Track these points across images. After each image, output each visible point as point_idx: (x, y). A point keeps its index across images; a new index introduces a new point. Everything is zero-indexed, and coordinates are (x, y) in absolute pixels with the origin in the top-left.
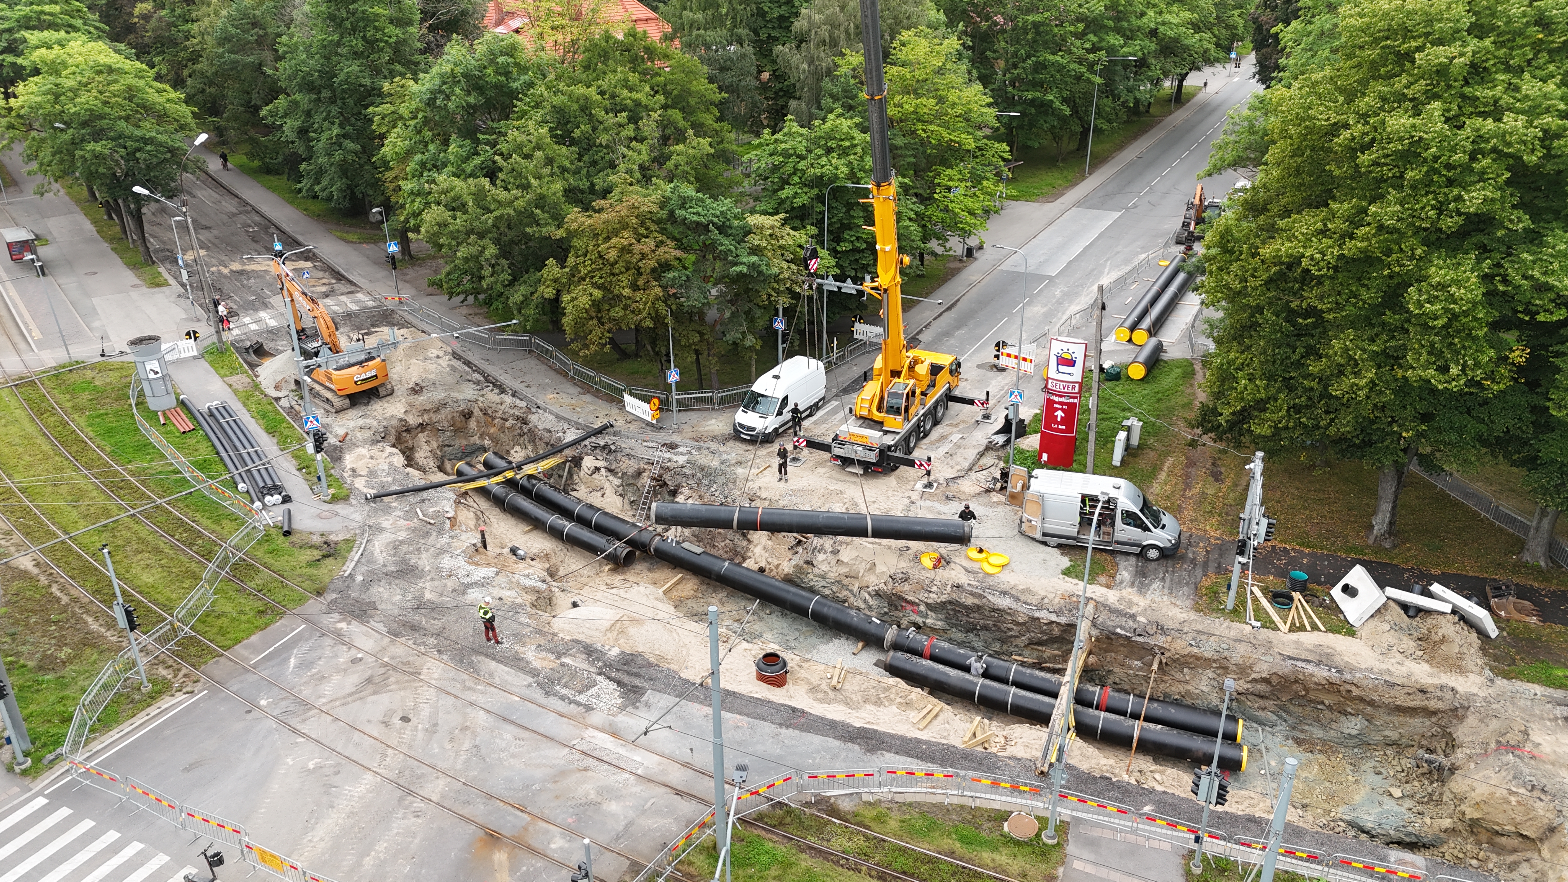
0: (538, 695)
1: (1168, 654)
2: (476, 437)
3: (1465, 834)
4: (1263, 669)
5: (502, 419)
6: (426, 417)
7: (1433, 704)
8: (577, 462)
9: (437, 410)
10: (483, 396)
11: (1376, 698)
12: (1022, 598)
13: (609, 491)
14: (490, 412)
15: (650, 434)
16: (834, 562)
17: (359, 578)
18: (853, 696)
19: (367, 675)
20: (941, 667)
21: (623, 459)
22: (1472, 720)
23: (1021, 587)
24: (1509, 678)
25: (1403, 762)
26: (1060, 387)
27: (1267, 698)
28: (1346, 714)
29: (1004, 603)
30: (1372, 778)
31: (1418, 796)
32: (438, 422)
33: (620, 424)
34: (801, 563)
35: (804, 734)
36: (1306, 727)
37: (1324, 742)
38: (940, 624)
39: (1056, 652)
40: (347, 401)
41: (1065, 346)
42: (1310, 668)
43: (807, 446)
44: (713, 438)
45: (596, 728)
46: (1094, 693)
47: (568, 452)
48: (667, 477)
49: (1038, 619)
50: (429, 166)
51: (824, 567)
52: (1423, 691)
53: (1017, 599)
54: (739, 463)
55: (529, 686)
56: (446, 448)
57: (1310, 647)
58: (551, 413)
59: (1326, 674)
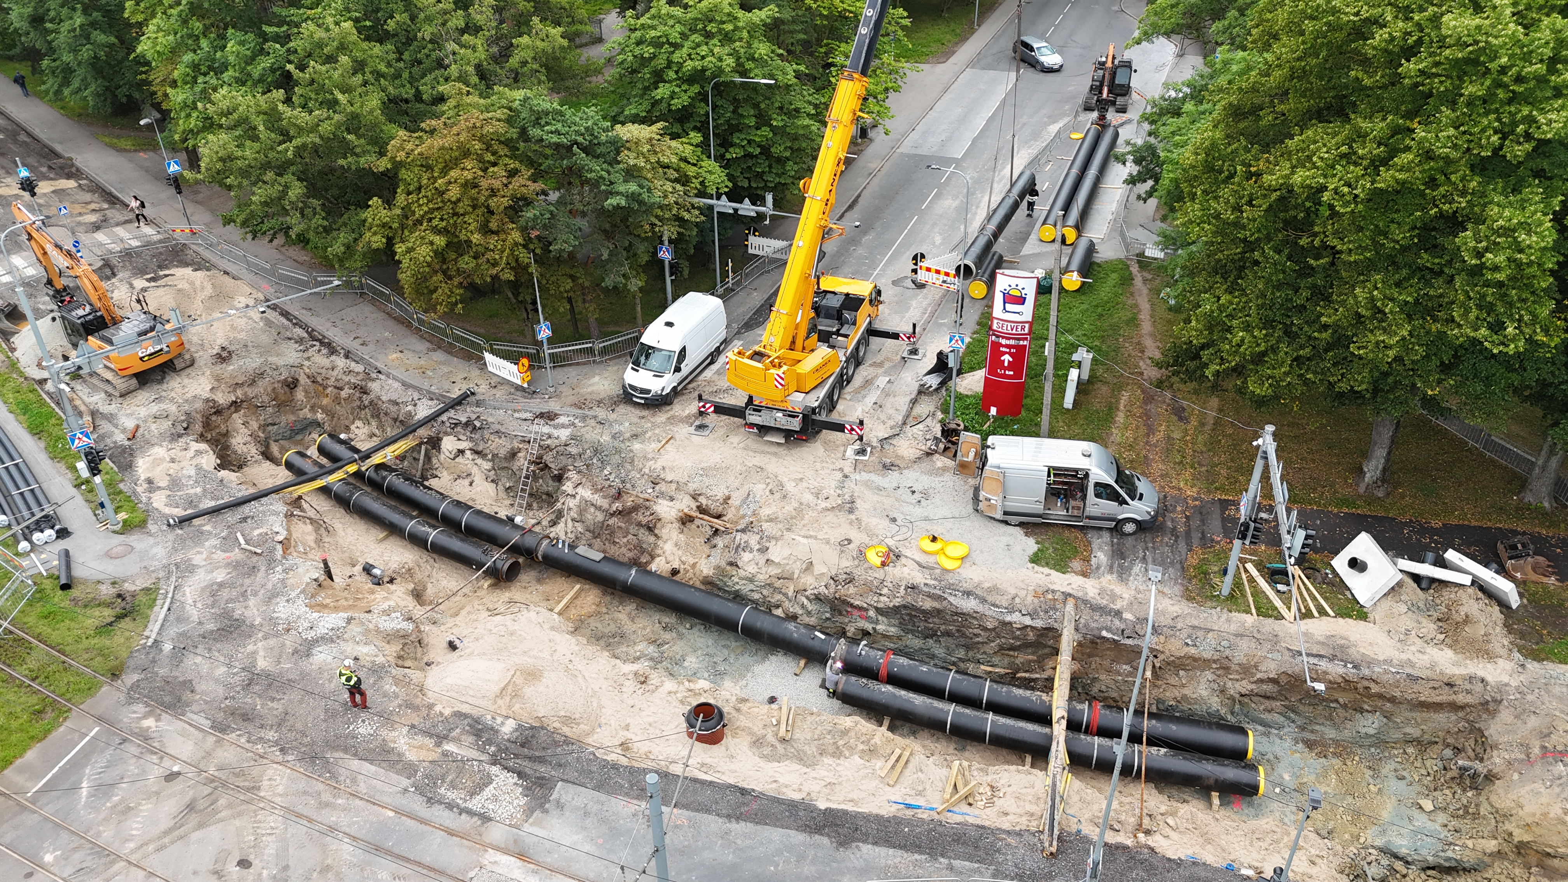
0: (417, 805)
1: (1161, 657)
2: (306, 410)
3: (1512, 856)
4: (1271, 667)
5: (335, 387)
6: (239, 393)
7: (1461, 699)
8: (435, 443)
9: (252, 383)
10: (308, 359)
11: (1398, 694)
12: (990, 599)
13: (478, 478)
14: (319, 379)
15: (522, 402)
16: (762, 562)
17: (167, 647)
18: (807, 748)
19: (187, 799)
20: (903, 693)
21: (492, 437)
22: (1505, 715)
23: (986, 585)
24: (1539, 660)
25: (1428, 763)
26: (1007, 328)
27: (1274, 699)
28: (1361, 711)
29: (969, 605)
30: (1394, 785)
31: (1452, 808)
32: (256, 397)
33: (482, 389)
34: (723, 564)
35: (759, 827)
36: (1317, 727)
37: (1337, 742)
38: (893, 631)
39: (1030, 657)
40: (134, 381)
41: (1013, 282)
42: (1323, 665)
43: (715, 412)
44: (600, 402)
45: (497, 849)
46: (1083, 711)
47: (423, 432)
48: (548, 458)
49: (1010, 623)
50: (203, 69)
51: (751, 569)
52: (1450, 685)
53: (983, 601)
54: (635, 436)
55: (406, 790)
56: (270, 428)
57: (1321, 639)
58: (395, 378)
59: (1341, 670)
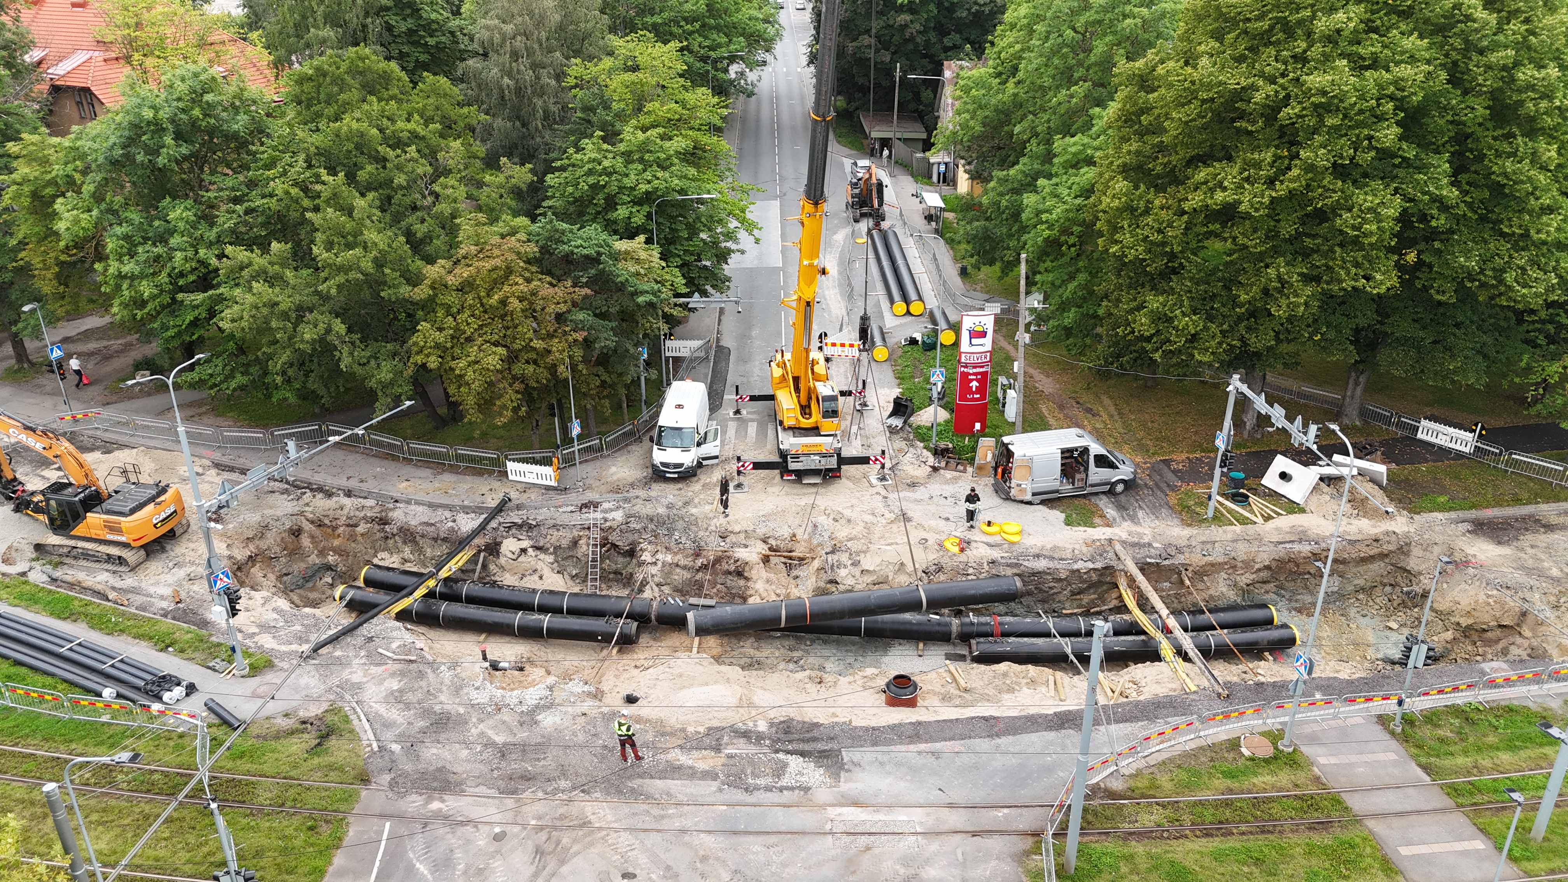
0: (739, 795)
1: (1190, 569)
2: (313, 556)
3: (1463, 639)
4: (1264, 557)
5: (348, 525)
6: (252, 547)
7: (1386, 548)
8: (493, 549)
10: (307, 505)
11: (1346, 556)
12: (1056, 556)
14: (327, 522)
15: (561, 498)
16: (858, 574)
17: (396, 747)
18: (986, 691)
19: (530, 848)
20: (1026, 639)
21: (550, 531)
22: (1416, 551)
23: (1049, 546)
24: (1418, 513)
25: (1378, 600)
26: (974, 359)
27: (1269, 582)
29: (1041, 565)
30: (1363, 621)
31: (1409, 623)
32: (269, 549)
33: (515, 496)
34: (822, 584)
36: (1299, 597)
39: (1093, 596)
40: (142, 552)
41: (977, 320)
42: (1297, 547)
43: (753, 468)
44: (632, 485)
45: (833, 805)
47: (479, 541)
48: (614, 538)
49: (1078, 570)
51: (850, 581)
52: (1376, 540)
53: (1052, 558)
54: (686, 504)
55: (720, 790)
56: (285, 578)
57: (1288, 530)
58: (418, 503)
59: (1309, 548)
